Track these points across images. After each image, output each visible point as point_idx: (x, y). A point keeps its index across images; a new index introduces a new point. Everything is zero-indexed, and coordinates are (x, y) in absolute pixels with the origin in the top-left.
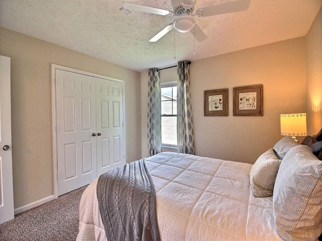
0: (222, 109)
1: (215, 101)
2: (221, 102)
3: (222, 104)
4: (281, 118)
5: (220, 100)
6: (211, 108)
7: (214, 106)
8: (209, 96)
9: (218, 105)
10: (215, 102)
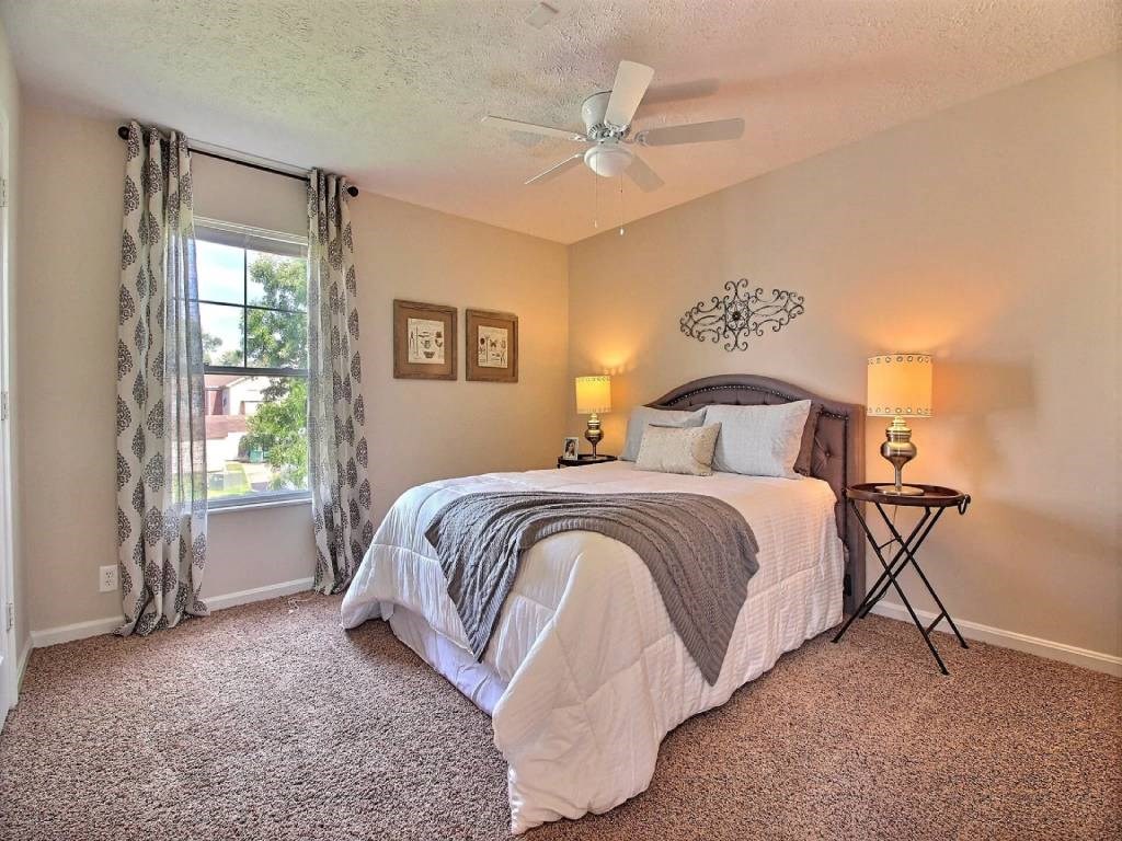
0: (442, 361)
1: (425, 337)
2: (441, 340)
3: (442, 348)
4: (577, 384)
5: (439, 335)
6: (416, 355)
7: (422, 350)
8: (410, 320)
9: (433, 348)
10: (427, 339)
